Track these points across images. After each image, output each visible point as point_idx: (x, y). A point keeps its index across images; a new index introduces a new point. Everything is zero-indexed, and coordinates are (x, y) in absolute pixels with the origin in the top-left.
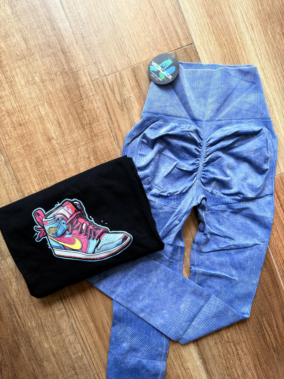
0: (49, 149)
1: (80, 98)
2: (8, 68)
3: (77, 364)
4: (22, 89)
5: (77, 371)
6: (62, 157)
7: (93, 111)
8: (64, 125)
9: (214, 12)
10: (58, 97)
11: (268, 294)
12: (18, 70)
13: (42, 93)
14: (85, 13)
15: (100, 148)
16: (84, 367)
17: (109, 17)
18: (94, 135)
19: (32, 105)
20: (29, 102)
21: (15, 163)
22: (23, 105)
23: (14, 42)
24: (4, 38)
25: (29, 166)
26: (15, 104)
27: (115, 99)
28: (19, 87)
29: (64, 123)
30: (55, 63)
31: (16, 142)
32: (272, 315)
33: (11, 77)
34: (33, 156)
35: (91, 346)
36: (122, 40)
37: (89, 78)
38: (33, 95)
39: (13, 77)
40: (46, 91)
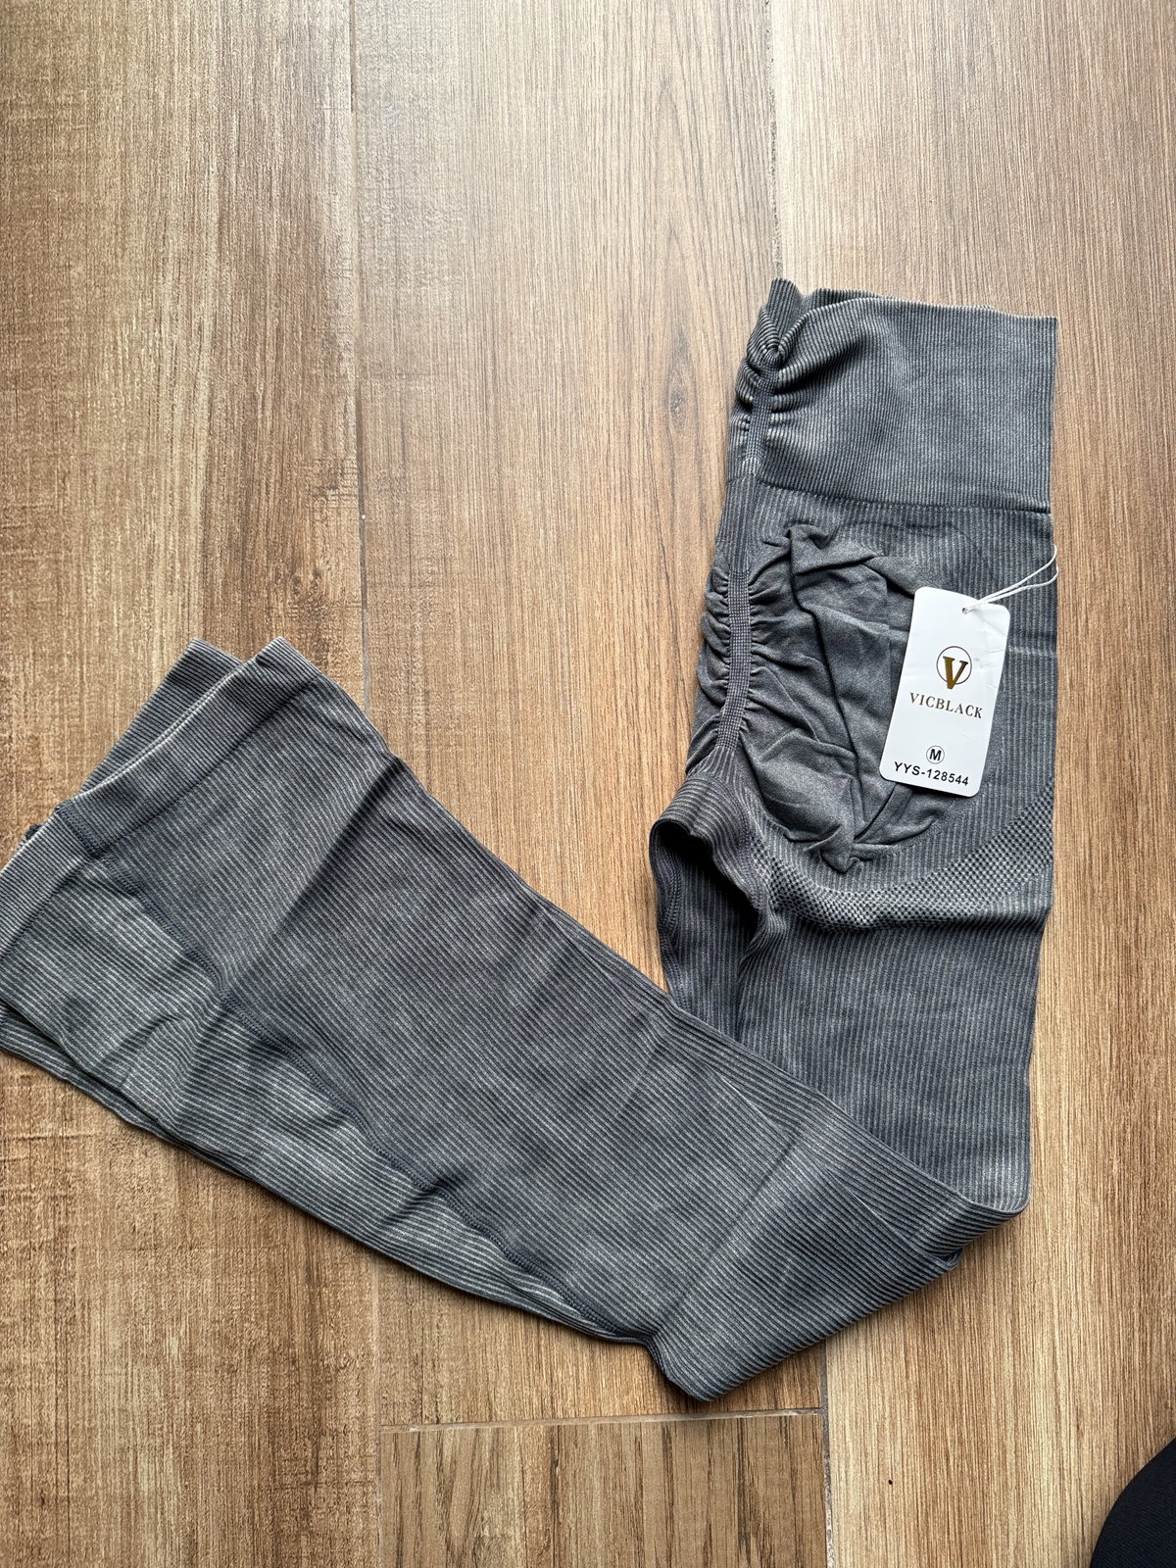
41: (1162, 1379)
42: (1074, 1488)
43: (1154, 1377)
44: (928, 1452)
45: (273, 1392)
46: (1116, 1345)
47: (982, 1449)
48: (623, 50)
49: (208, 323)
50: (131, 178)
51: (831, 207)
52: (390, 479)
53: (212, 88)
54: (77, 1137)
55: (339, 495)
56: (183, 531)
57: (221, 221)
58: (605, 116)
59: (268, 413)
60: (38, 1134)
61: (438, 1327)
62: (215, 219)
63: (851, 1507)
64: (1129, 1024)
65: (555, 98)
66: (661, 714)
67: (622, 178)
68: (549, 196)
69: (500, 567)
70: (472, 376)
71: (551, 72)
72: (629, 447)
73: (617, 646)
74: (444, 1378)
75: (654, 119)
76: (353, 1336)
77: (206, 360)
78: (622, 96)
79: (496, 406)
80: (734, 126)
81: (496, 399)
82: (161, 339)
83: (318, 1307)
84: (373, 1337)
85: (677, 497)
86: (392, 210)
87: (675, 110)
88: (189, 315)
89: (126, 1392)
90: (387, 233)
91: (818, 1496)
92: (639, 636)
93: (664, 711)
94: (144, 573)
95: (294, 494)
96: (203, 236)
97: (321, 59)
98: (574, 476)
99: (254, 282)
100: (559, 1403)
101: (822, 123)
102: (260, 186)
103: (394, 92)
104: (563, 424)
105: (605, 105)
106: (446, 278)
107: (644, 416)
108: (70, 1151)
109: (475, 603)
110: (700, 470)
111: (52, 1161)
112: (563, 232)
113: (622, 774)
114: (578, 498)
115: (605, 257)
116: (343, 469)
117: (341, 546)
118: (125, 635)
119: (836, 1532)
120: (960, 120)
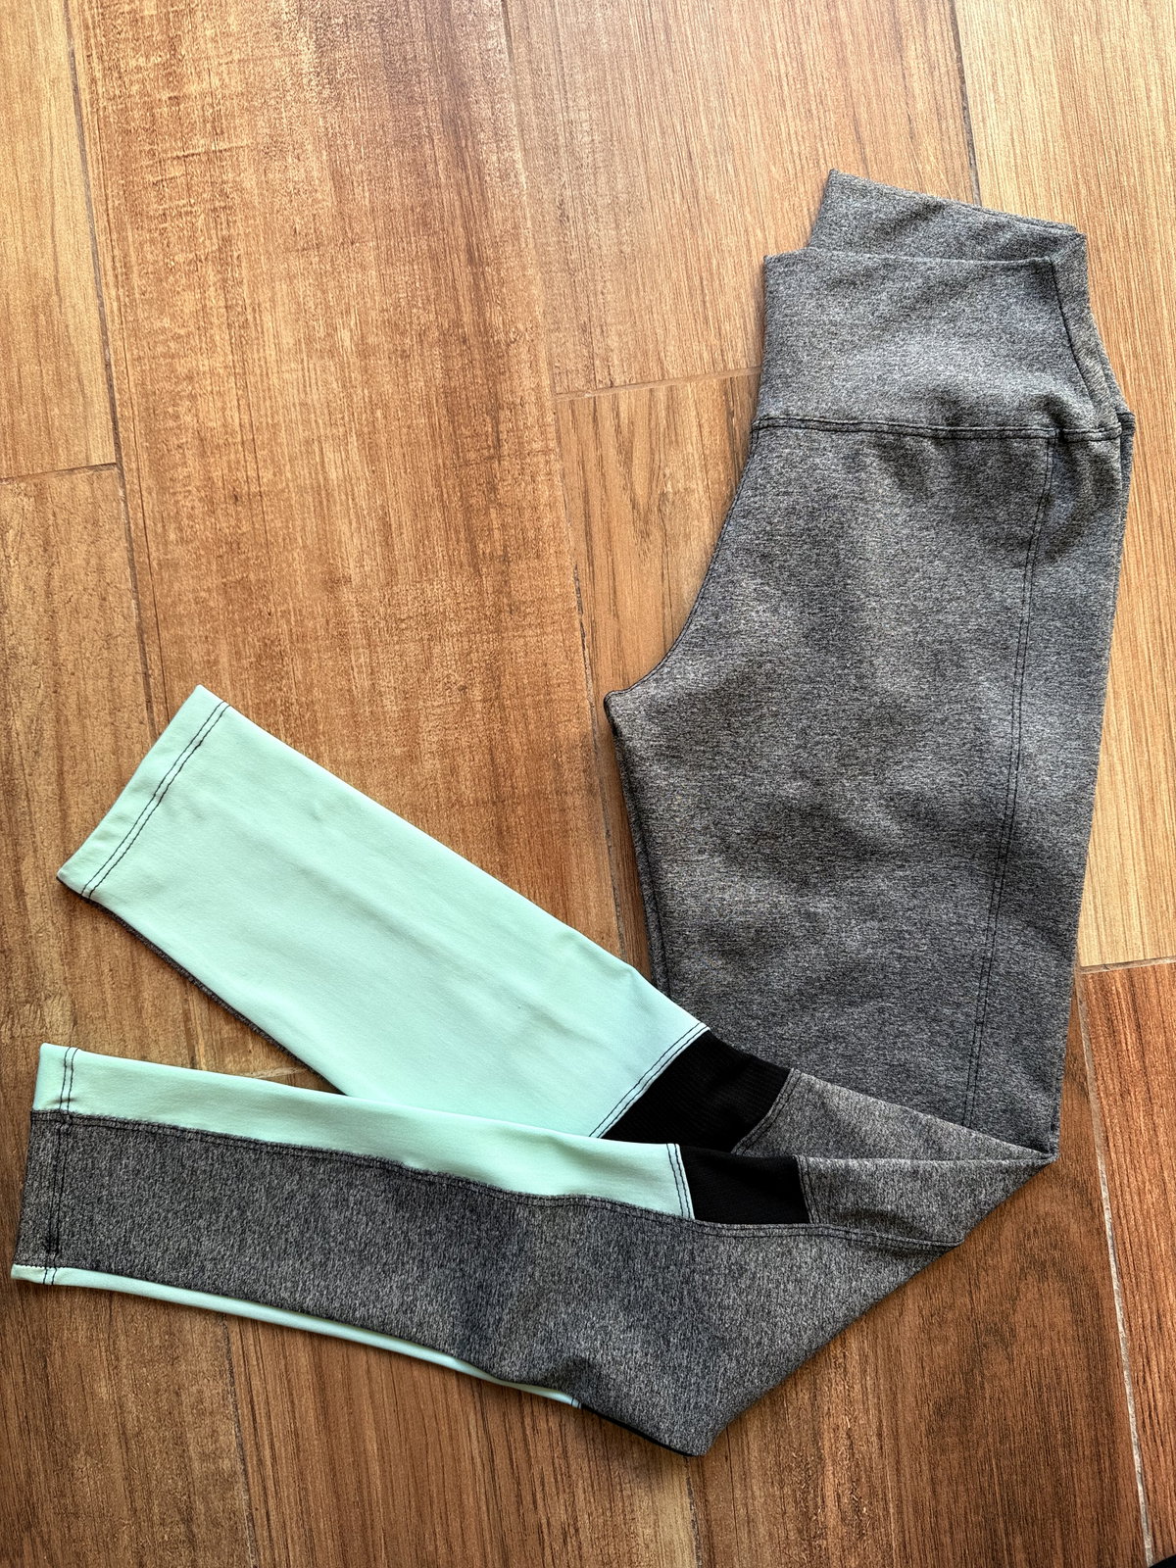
0: (323, 620)
1: (492, 451)
2: (244, 272)
3: (206, 1500)
4: (279, 361)
5: (195, 1530)
6: (362, 660)
7: (527, 513)
8: (404, 541)
9: (1111, 234)
10: (409, 427)
11: (1059, 1437)
12: (282, 288)
13: (349, 396)
14: (595, 127)
15: (519, 661)
16: (226, 1524)
17: (685, 162)
18: (509, 605)
19: (301, 434)
20: (294, 417)
21: (179, 641)
22: (267, 423)
23: (296, 179)
24: (262, 154)
25: (227, 665)
26: (237, 415)
27: (629, 486)
28: (271, 353)
29: (404, 531)
30: (432, 291)
31: (203, 560)
32: (1057, 1534)
33: (249, 310)
34: (254, 630)
35: (280, 1447)
36: (710, 263)
37: (546, 382)
38: (315, 397)
39: (257, 308)
40: (366, 391)
54: (230, 149)
60: (191, 151)
61: (602, 293)
74: (613, 342)
76: (520, 310)
83: (482, 286)
89: (305, 386)
100: (730, 355)
108: (224, 163)
111: (208, 174)
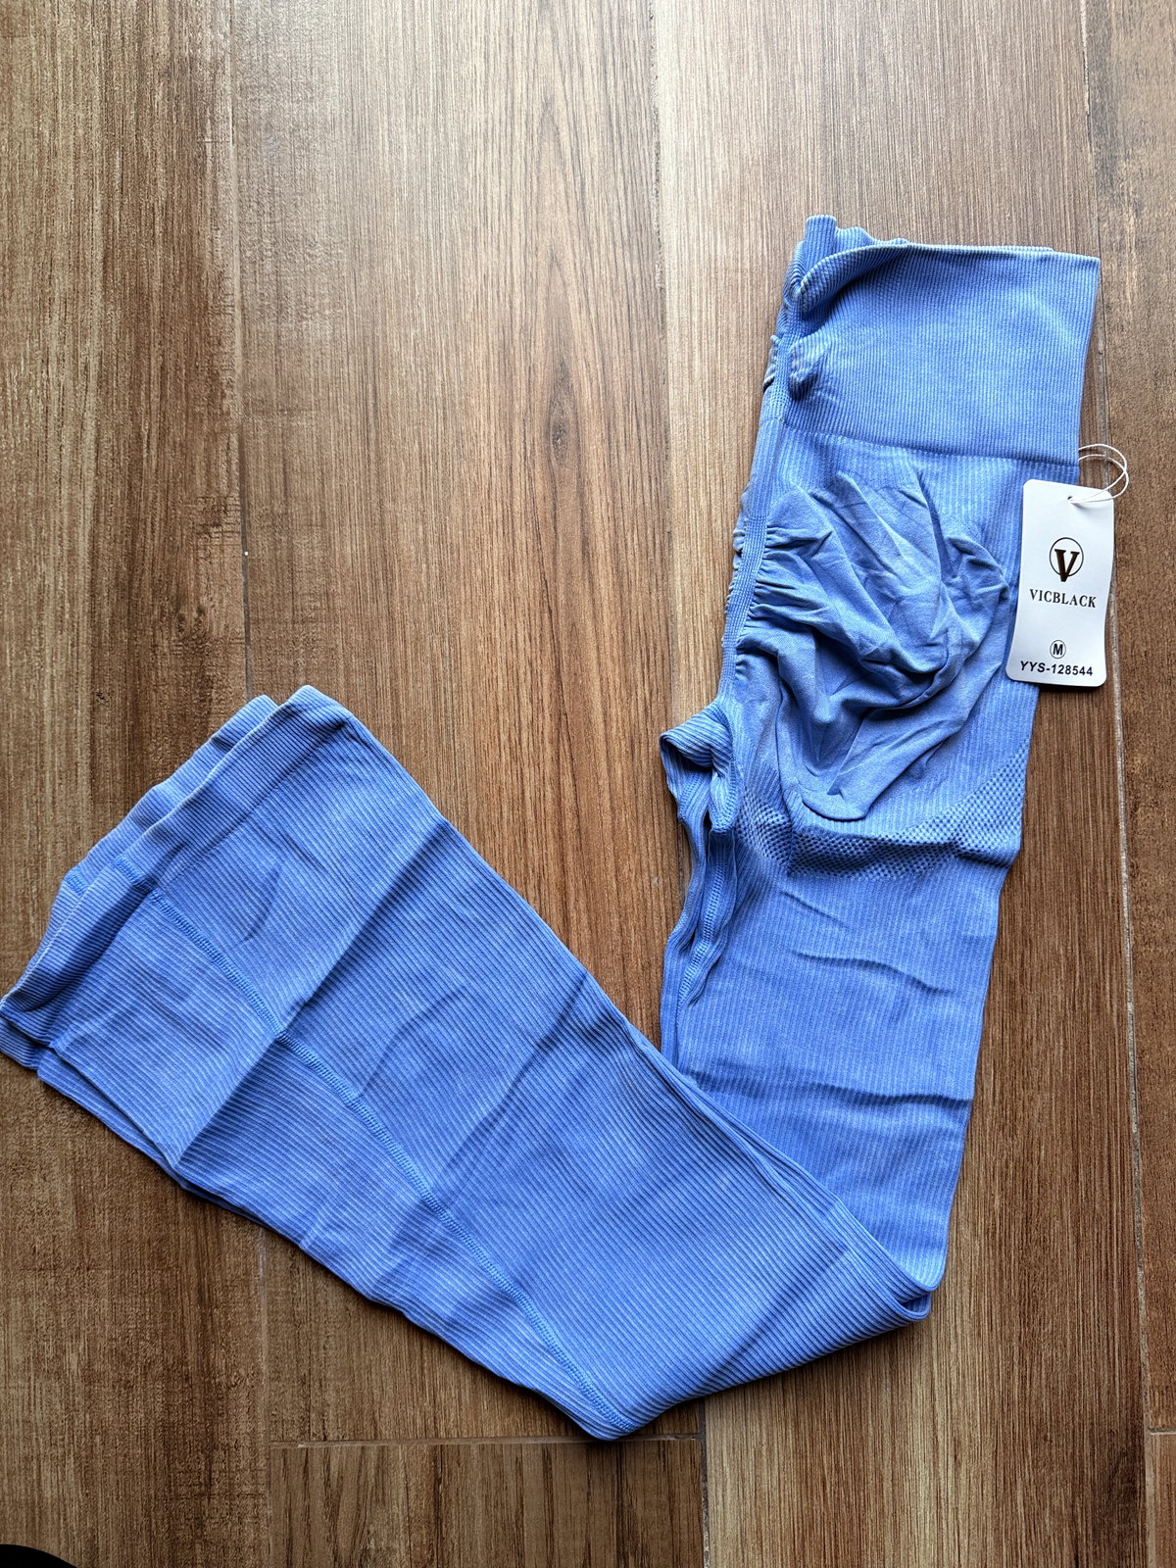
41: (1042, 1412)
42: (950, 1517)
43: (1034, 1410)
44: (805, 1477)
45: (167, 1407)
46: (995, 1378)
47: (859, 1476)
48: (504, 71)
49: (94, 362)
50: (17, 218)
51: (715, 228)
52: (272, 515)
53: (96, 124)
55: (222, 532)
56: (72, 571)
57: (105, 261)
58: (486, 141)
59: (153, 452)
62: (100, 257)
63: (728, 1530)
64: (1013, 1059)
65: (435, 124)
66: (544, 749)
67: (503, 204)
68: (430, 225)
69: (383, 602)
70: (353, 410)
71: (431, 97)
72: (511, 480)
73: (500, 680)
75: (536, 143)
77: (93, 400)
78: (503, 119)
79: (377, 439)
80: (617, 147)
81: (377, 433)
82: (48, 380)
84: (263, 1358)
85: (559, 531)
86: (274, 244)
87: (557, 133)
88: (75, 356)
90: (269, 267)
91: (696, 1519)
92: (522, 671)
93: (547, 745)
94: (35, 613)
95: (179, 533)
96: (88, 276)
97: (202, 92)
98: (456, 510)
99: (138, 320)
101: (707, 142)
102: (143, 223)
103: (275, 122)
104: (444, 458)
105: (486, 131)
106: (327, 312)
107: (525, 448)
109: (357, 637)
110: (582, 503)
112: (444, 261)
113: (505, 808)
114: (460, 533)
115: (486, 286)
116: (226, 507)
117: (224, 583)
118: (17, 675)
119: (713, 1554)
120: (850, 135)
